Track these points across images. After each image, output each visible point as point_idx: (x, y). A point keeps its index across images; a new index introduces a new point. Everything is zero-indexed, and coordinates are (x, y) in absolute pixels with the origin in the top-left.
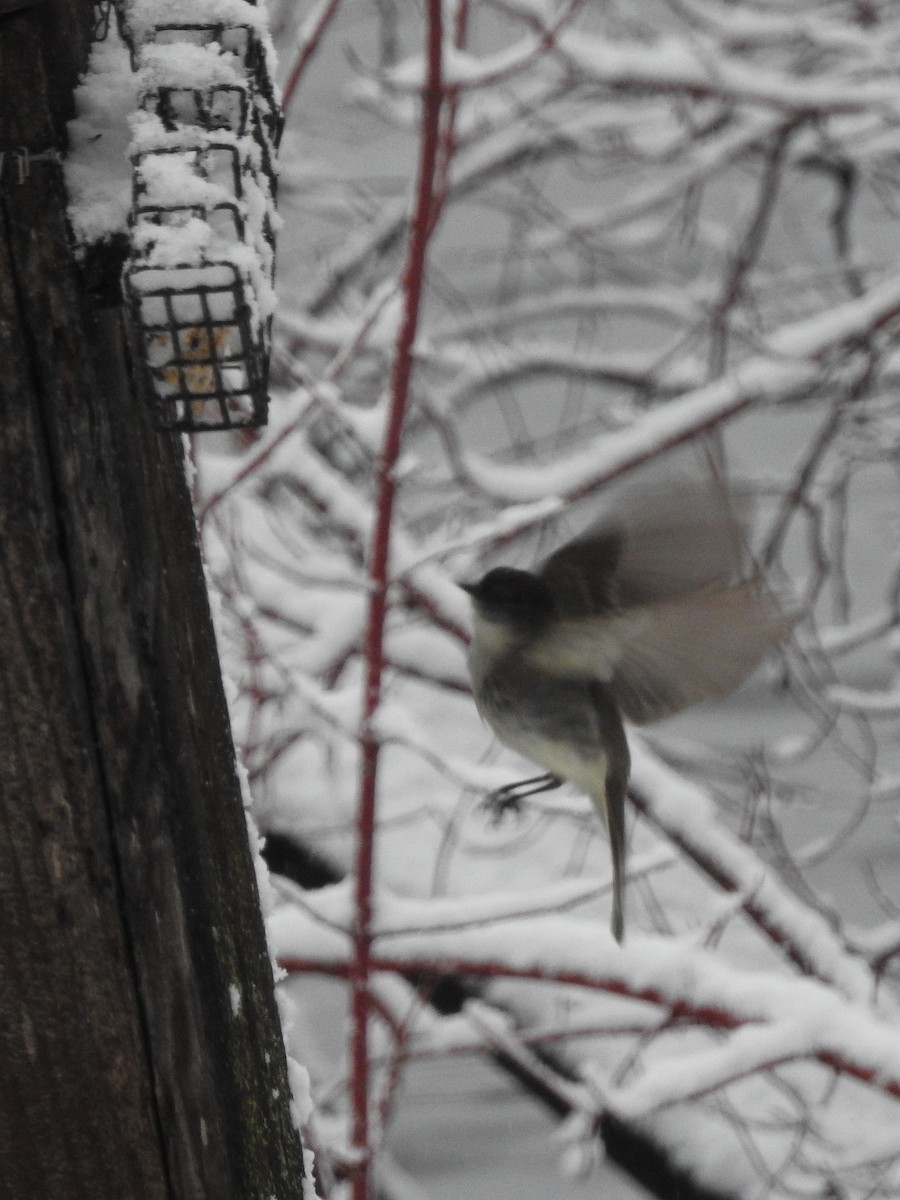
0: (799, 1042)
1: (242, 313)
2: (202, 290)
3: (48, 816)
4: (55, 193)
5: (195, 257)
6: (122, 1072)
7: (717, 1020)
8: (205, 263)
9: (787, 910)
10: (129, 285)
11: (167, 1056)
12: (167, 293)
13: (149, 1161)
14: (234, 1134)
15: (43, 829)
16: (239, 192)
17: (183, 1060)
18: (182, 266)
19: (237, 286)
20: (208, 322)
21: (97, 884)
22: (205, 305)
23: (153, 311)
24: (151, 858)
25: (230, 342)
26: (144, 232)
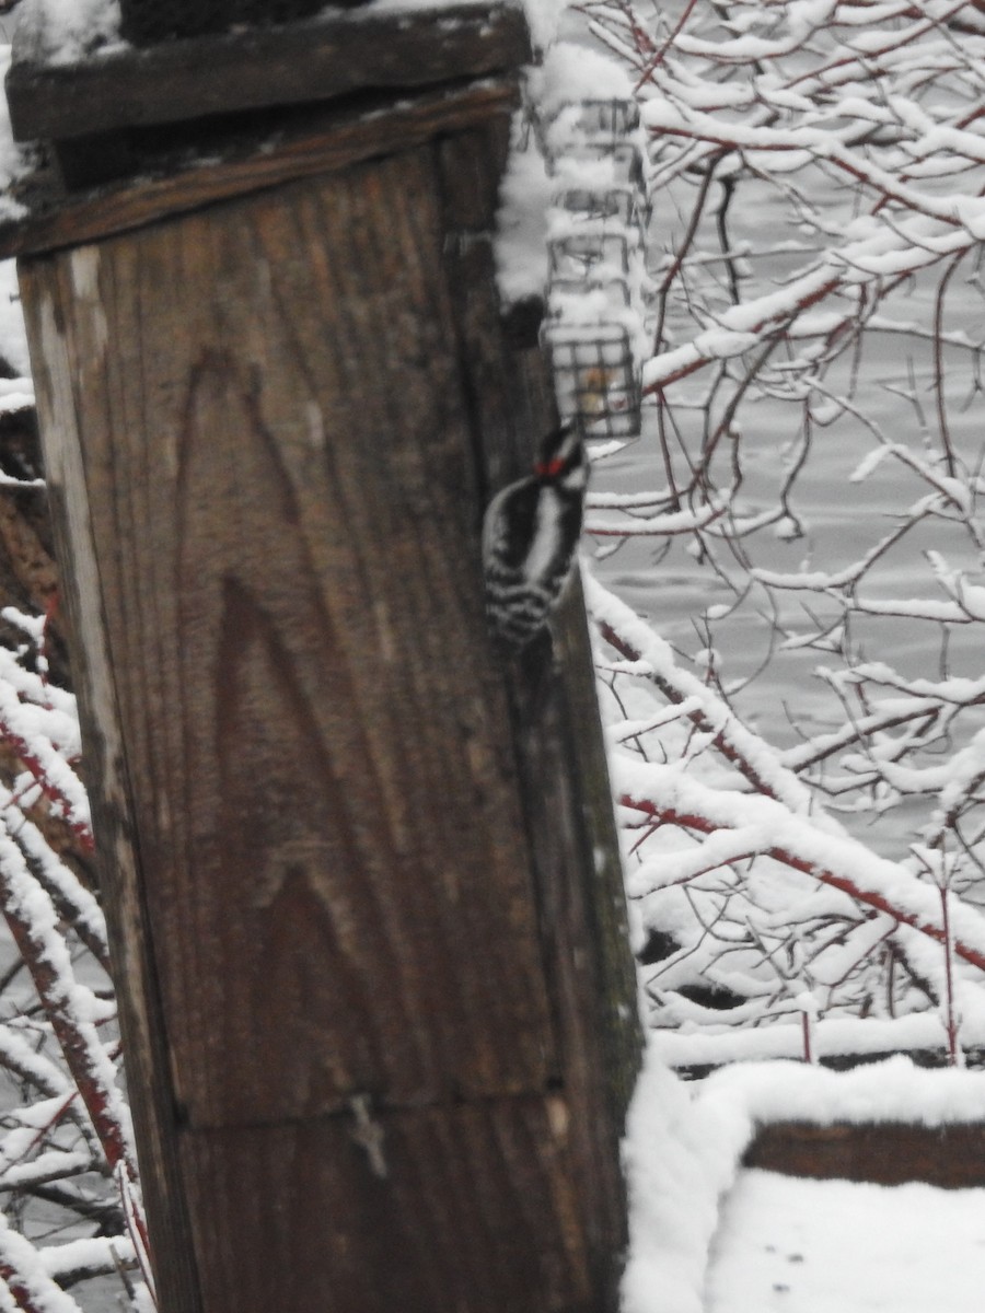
0: (758, 844)
1: (628, 360)
2: (600, 343)
3: (470, 722)
4: (486, 264)
5: (595, 320)
6: (520, 912)
7: (696, 823)
8: (603, 324)
9: (739, 736)
10: (543, 337)
11: (552, 902)
12: (574, 344)
13: (537, 979)
14: (599, 960)
15: (465, 733)
16: (626, 268)
17: (565, 902)
18: (587, 326)
19: (626, 340)
20: (602, 365)
21: (505, 775)
22: (600, 353)
23: (562, 356)
24: (546, 756)
25: (617, 381)
26: (558, 300)
